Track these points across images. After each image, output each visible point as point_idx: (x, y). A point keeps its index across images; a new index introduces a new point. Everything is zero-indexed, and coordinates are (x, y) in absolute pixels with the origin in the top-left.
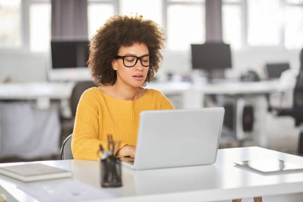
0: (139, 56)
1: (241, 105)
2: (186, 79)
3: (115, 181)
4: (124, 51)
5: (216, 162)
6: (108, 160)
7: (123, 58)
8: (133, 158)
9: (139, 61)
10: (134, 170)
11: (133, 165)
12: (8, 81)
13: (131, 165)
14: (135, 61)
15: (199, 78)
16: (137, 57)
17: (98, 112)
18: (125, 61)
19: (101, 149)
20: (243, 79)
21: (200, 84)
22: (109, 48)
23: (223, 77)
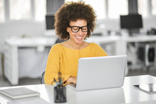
0: (80, 26)
1: (147, 47)
2: (118, 34)
3: (62, 99)
4: (72, 24)
5: (123, 86)
6: (58, 88)
7: (72, 27)
8: (76, 84)
9: (80, 29)
10: (76, 91)
11: (75, 88)
12: (24, 36)
13: (74, 88)
14: (78, 29)
15: (125, 33)
16: (79, 27)
17: (60, 58)
18: (72, 29)
19: (55, 80)
20: (148, 33)
21: (125, 37)
22: (64, 22)
23: (138, 33)
